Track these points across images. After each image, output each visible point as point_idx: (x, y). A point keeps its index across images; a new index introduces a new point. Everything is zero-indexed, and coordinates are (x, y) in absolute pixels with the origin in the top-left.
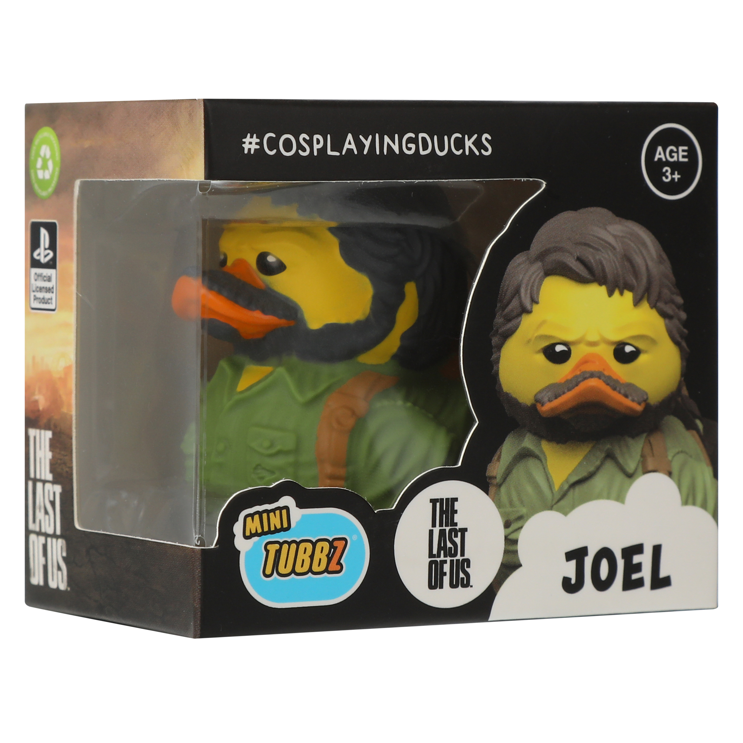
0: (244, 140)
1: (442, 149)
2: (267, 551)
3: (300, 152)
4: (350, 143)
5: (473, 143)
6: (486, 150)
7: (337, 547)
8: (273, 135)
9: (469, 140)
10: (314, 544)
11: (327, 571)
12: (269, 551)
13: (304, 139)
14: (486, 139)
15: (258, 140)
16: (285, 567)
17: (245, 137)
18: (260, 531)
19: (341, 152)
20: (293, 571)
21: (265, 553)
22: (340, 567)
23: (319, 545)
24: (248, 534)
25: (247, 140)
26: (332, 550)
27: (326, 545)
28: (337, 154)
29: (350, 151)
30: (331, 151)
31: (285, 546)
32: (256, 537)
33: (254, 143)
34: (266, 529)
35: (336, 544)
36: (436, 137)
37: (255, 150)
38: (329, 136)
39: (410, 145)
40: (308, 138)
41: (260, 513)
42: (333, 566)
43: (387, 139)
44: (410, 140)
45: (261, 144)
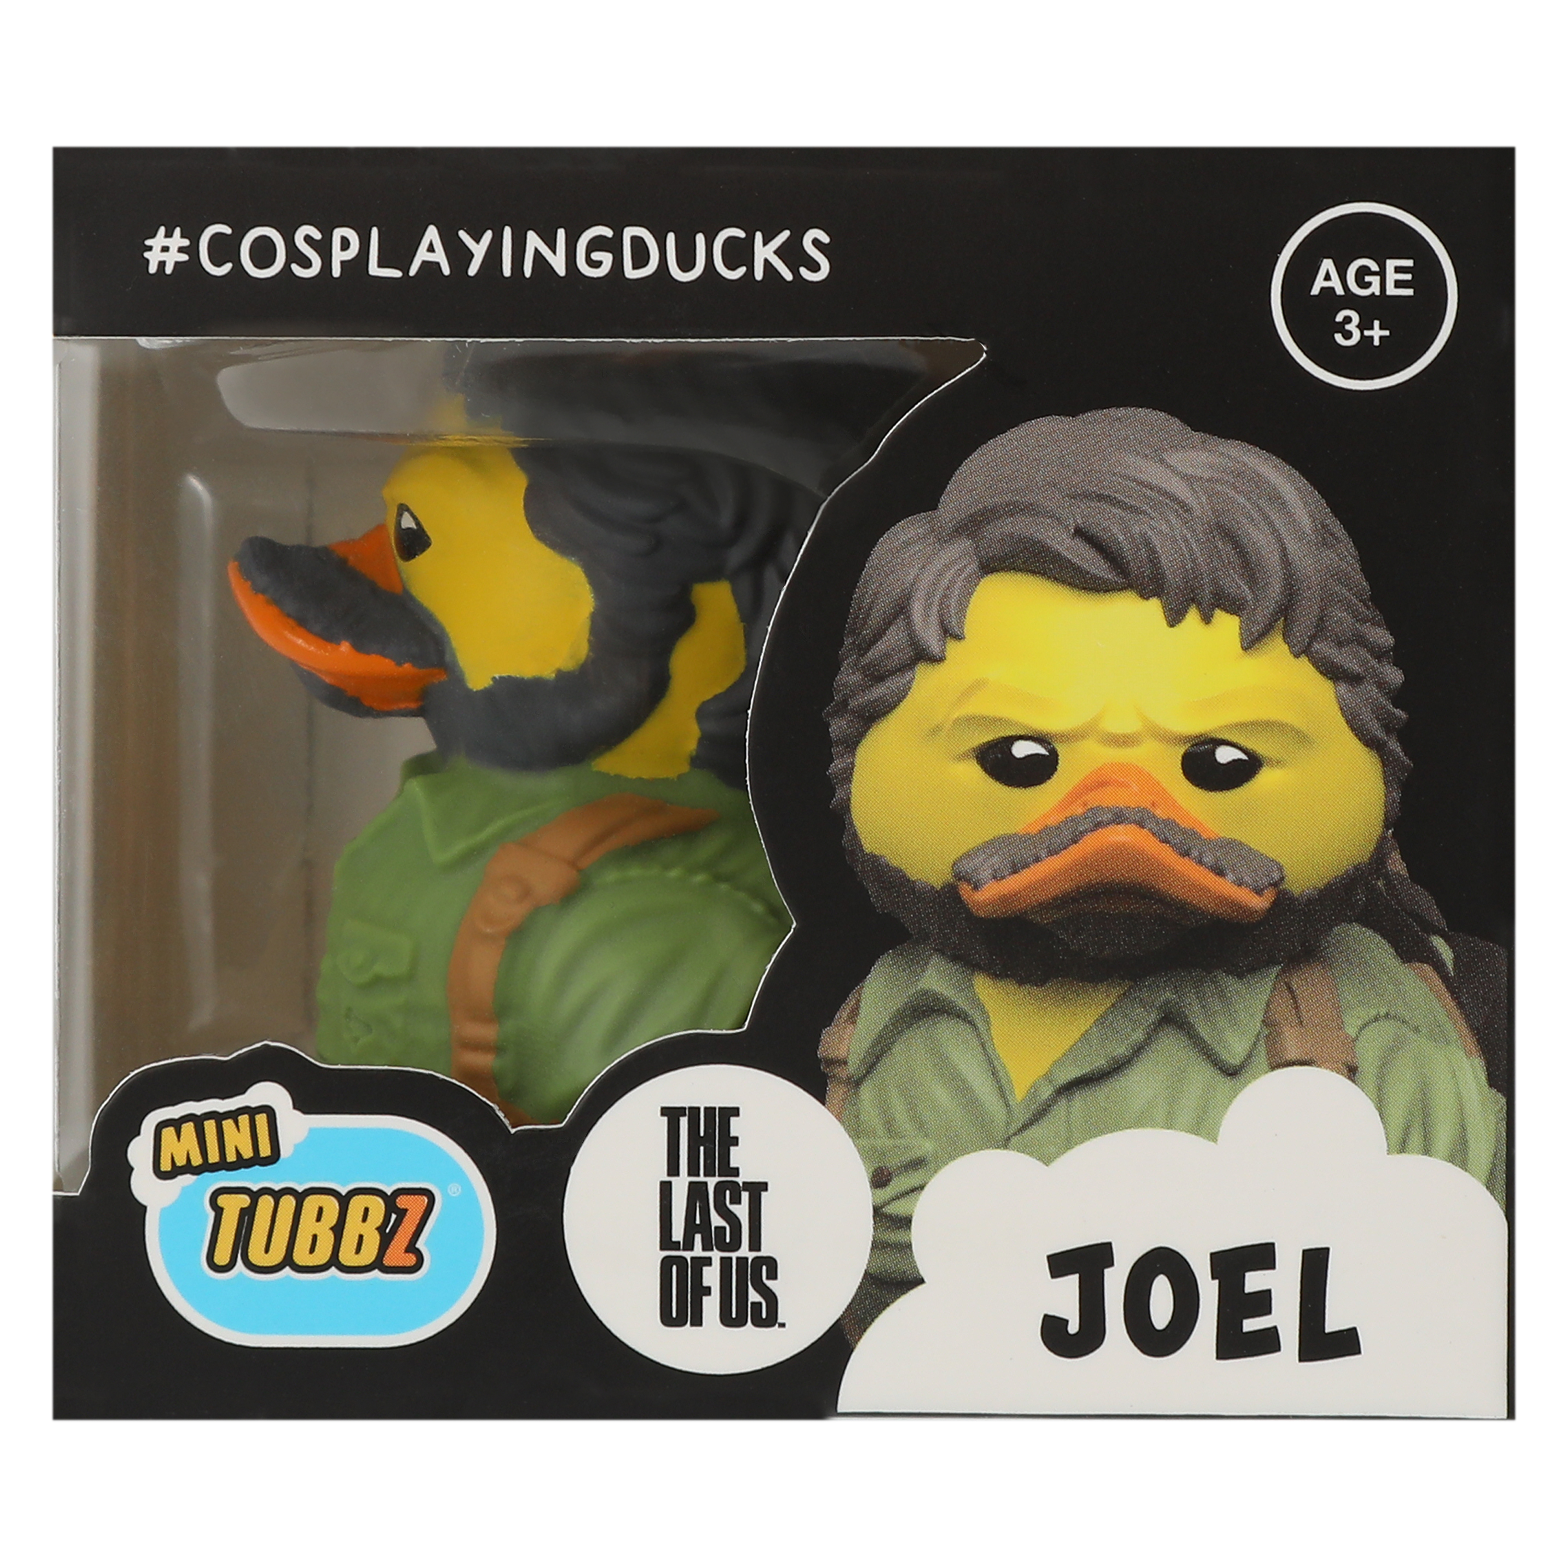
0: (148, 242)
1: (686, 263)
2: (219, 1212)
3: (296, 268)
4: (431, 249)
5: (776, 252)
6: (815, 267)
7: (406, 1210)
8: (226, 230)
9: (765, 243)
10: (344, 1201)
11: (378, 1264)
12: (222, 1209)
13: (308, 239)
14: (816, 243)
15: (186, 242)
16: (267, 1250)
17: (153, 236)
18: (197, 1160)
19: (406, 271)
20: (288, 1261)
21: (212, 1214)
22: (415, 1259)
23: (357, 1205)
24: (166, 1166)
25: (158, 241)
26: (394, 1216)
27: (377, 1206)
28: (397, 274)
29: (430, 268)
30: (381, 265)
31: (266, 1203)
32: (188, 1176)
33: (174, 250)
34: (214, 1157)
35: (402, 1202)
36: (671, 238)
37: (177, 264)
38: (375, 232)
39: (596, 256)
40: (317, 235)
41: (198, 1121)
42: (396, 1254)
43: (533, 241)
44: (597, 244)
45: (192, 250)
